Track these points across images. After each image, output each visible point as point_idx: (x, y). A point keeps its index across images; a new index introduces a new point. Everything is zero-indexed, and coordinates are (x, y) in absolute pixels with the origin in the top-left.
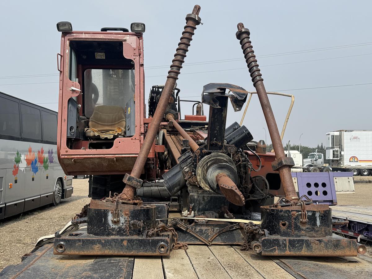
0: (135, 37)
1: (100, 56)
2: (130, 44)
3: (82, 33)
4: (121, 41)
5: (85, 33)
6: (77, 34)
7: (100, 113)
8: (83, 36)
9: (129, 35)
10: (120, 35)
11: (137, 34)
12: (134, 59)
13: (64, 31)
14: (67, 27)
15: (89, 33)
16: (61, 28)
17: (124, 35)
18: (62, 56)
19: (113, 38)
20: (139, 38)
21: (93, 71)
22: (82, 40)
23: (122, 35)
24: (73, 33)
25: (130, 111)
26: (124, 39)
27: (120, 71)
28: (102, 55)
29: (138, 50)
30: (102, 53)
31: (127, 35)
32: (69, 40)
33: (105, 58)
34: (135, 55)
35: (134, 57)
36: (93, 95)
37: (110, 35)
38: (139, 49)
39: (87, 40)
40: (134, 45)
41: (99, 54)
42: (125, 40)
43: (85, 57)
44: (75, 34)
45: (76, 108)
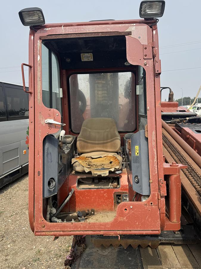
0: (145, 27)
1: (87, 57)
2: (138, 38)
3: (61, 26)
4: (123, 34)
5: (66, 25)
6: (53, 28)
7: (89, 130)
8: (63, 31)
9: (135, 24)
10: (120, 25)
11: (149, 21)
12: (145, 65)
13: (34, 25)
14: (36, 18)
15: (72, 25)
16: (27, 20)
17: (127, 25)
18: (30, 67)
19: (109, 30)
20: (151, 27)
21: (80, 76)
22: (61, 37)
23: (125, 25)
24: (46, 27)
25: (138, 151)
26: (128, 30)
27: (109, 74)
28: (89, 57)
29: (151, 48)
30: (90, 54)
31: (132, 24)
32: (40, 38)
33: (92, 60)
34: (146, 58)
35: (145, 61)
36: (80, 103)
37: (104, 26)
38: (153, 48)
39: (69, 37)
40: (144, 41)
41: (86, 54)
42: (129, 33)
43: (68, 60)
44: (50, 29)
45: (57, 146)
